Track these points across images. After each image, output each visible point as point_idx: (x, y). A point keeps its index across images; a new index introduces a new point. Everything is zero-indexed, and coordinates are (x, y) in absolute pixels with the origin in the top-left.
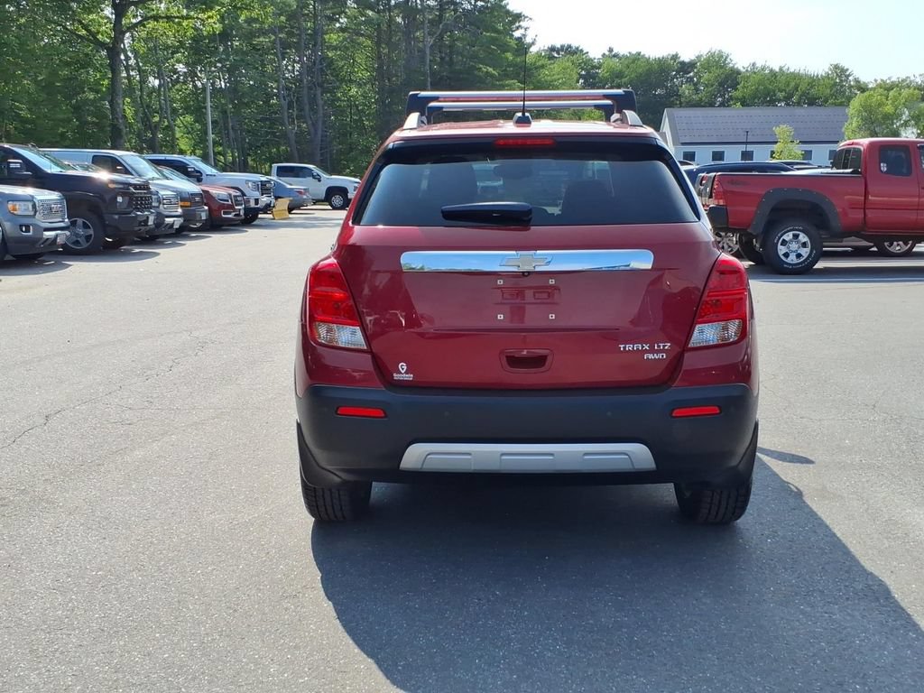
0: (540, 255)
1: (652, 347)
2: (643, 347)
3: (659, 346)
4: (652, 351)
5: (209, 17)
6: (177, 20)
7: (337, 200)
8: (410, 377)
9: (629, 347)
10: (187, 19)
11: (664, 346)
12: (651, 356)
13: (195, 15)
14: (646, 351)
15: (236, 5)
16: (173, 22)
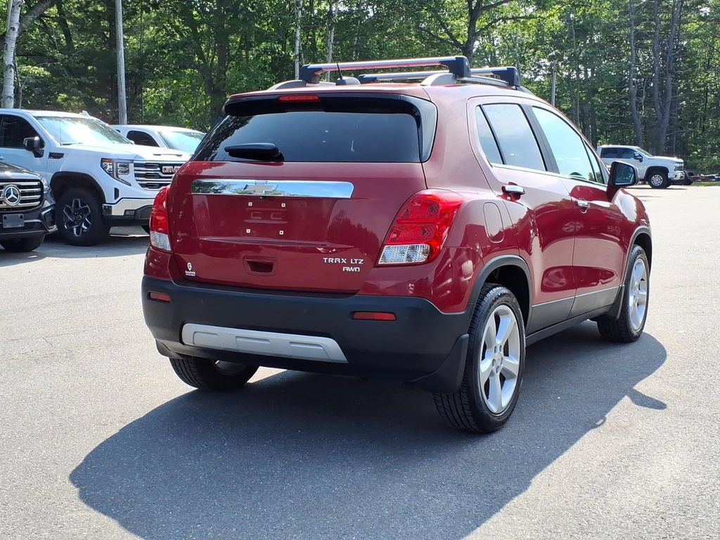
0: (270, 183)
1: (348, 261)
2: (341, 261)
3: (354, 261)
4: (349, 265)
5: (550, 15)
6: (522, 20)
7: (657, 179)
8: (193, 274)
9: (331, 260)
10: (530, 18)
11: (358, 261)
12: (348, 269)
13: (538, 15)
14: (344, 265)
15: (574, 3)
16: (520, 21)
